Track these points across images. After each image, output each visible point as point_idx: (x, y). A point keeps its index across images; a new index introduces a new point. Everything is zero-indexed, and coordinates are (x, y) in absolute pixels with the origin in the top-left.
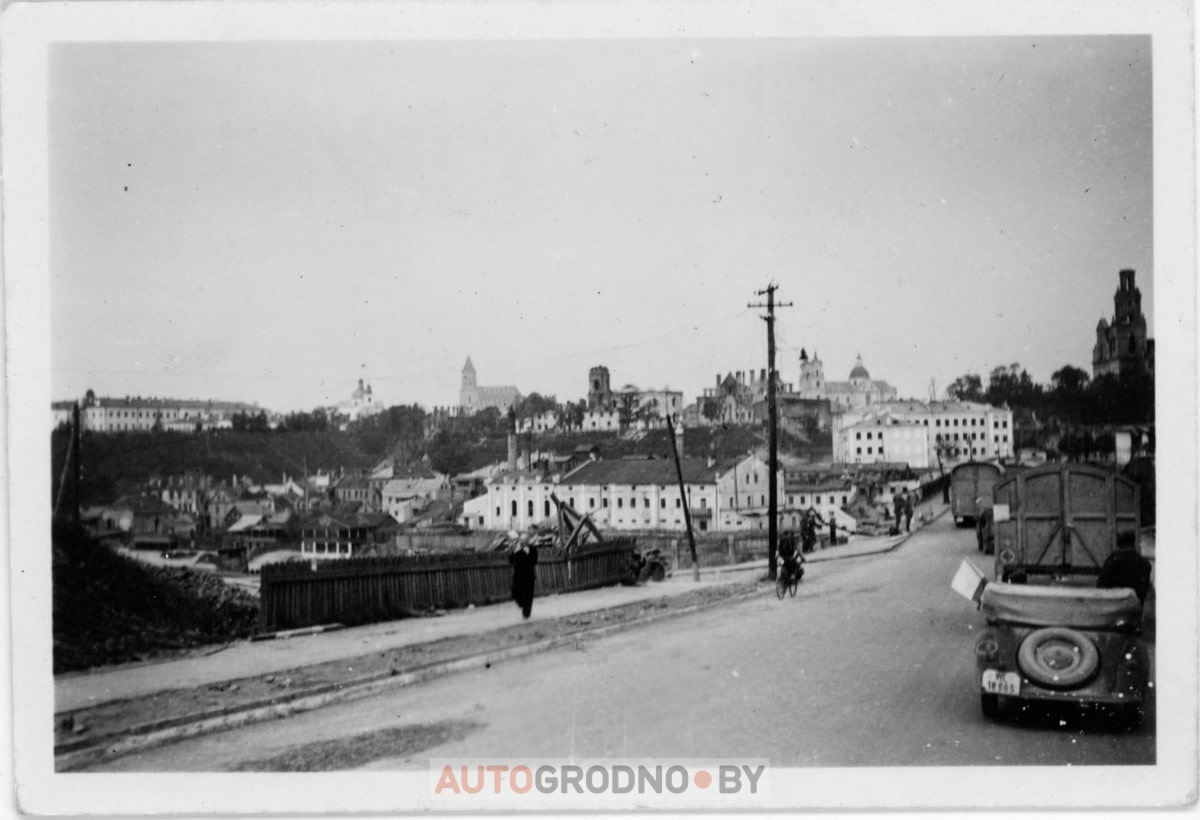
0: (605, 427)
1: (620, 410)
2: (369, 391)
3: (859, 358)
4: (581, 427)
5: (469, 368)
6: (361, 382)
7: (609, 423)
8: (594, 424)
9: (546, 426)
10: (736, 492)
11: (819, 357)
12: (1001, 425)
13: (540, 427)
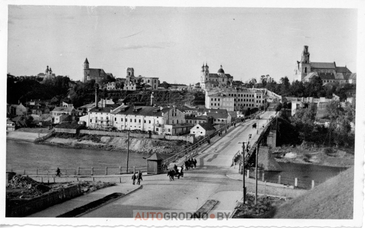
0: (131, 89)
1: (136, 84)
2: (51, 70)
3: (221, 66)
4: (123, 89)
5: (87, 62)
6: (48, 67)
7: (132, 88)
8: (127, 88)
9: (111, 88)
10: (169, 119)
11: (208, 65)
12: (259, 97)
13: (109, 88)
